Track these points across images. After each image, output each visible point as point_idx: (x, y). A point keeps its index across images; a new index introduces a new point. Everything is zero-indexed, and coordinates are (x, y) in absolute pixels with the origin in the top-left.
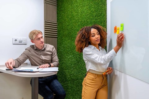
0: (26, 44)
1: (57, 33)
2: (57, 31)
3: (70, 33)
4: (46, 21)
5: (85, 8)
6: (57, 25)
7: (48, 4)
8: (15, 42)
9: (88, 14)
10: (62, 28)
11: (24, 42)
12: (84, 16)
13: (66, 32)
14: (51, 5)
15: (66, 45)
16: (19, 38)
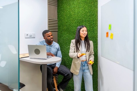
0: (35, 38)
1: (57, 28)
2: (57, 26)
3: (69, 28)
4: (50, 19)
5: (81, 9)
6: (57, 21)
7: (51, 5)
8: (27, 37)
9: (83, 14)
10: (62, 24)
11: (34, 36)
12: (79, 15)
13: (65, 28)
14: (53, 5)
15: (65, 37)
16: (30, 33)
